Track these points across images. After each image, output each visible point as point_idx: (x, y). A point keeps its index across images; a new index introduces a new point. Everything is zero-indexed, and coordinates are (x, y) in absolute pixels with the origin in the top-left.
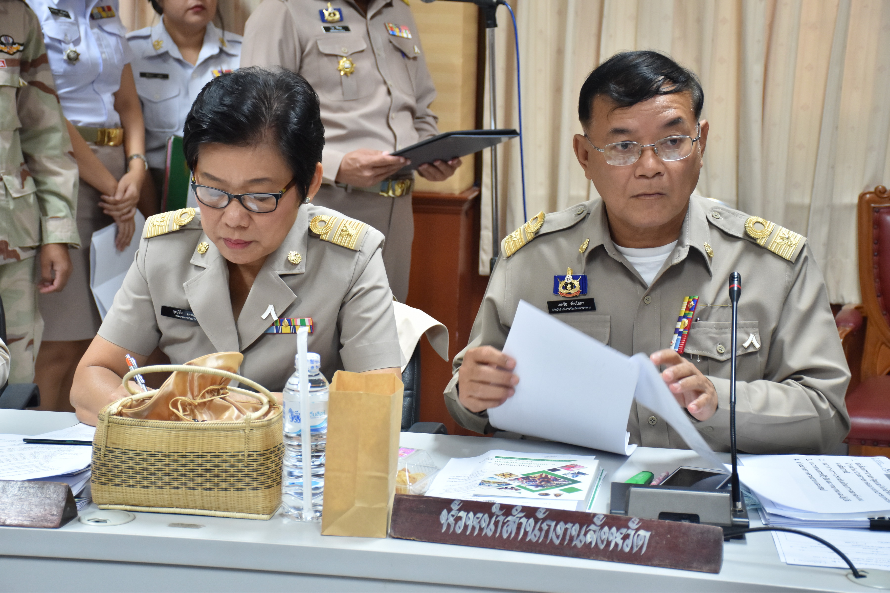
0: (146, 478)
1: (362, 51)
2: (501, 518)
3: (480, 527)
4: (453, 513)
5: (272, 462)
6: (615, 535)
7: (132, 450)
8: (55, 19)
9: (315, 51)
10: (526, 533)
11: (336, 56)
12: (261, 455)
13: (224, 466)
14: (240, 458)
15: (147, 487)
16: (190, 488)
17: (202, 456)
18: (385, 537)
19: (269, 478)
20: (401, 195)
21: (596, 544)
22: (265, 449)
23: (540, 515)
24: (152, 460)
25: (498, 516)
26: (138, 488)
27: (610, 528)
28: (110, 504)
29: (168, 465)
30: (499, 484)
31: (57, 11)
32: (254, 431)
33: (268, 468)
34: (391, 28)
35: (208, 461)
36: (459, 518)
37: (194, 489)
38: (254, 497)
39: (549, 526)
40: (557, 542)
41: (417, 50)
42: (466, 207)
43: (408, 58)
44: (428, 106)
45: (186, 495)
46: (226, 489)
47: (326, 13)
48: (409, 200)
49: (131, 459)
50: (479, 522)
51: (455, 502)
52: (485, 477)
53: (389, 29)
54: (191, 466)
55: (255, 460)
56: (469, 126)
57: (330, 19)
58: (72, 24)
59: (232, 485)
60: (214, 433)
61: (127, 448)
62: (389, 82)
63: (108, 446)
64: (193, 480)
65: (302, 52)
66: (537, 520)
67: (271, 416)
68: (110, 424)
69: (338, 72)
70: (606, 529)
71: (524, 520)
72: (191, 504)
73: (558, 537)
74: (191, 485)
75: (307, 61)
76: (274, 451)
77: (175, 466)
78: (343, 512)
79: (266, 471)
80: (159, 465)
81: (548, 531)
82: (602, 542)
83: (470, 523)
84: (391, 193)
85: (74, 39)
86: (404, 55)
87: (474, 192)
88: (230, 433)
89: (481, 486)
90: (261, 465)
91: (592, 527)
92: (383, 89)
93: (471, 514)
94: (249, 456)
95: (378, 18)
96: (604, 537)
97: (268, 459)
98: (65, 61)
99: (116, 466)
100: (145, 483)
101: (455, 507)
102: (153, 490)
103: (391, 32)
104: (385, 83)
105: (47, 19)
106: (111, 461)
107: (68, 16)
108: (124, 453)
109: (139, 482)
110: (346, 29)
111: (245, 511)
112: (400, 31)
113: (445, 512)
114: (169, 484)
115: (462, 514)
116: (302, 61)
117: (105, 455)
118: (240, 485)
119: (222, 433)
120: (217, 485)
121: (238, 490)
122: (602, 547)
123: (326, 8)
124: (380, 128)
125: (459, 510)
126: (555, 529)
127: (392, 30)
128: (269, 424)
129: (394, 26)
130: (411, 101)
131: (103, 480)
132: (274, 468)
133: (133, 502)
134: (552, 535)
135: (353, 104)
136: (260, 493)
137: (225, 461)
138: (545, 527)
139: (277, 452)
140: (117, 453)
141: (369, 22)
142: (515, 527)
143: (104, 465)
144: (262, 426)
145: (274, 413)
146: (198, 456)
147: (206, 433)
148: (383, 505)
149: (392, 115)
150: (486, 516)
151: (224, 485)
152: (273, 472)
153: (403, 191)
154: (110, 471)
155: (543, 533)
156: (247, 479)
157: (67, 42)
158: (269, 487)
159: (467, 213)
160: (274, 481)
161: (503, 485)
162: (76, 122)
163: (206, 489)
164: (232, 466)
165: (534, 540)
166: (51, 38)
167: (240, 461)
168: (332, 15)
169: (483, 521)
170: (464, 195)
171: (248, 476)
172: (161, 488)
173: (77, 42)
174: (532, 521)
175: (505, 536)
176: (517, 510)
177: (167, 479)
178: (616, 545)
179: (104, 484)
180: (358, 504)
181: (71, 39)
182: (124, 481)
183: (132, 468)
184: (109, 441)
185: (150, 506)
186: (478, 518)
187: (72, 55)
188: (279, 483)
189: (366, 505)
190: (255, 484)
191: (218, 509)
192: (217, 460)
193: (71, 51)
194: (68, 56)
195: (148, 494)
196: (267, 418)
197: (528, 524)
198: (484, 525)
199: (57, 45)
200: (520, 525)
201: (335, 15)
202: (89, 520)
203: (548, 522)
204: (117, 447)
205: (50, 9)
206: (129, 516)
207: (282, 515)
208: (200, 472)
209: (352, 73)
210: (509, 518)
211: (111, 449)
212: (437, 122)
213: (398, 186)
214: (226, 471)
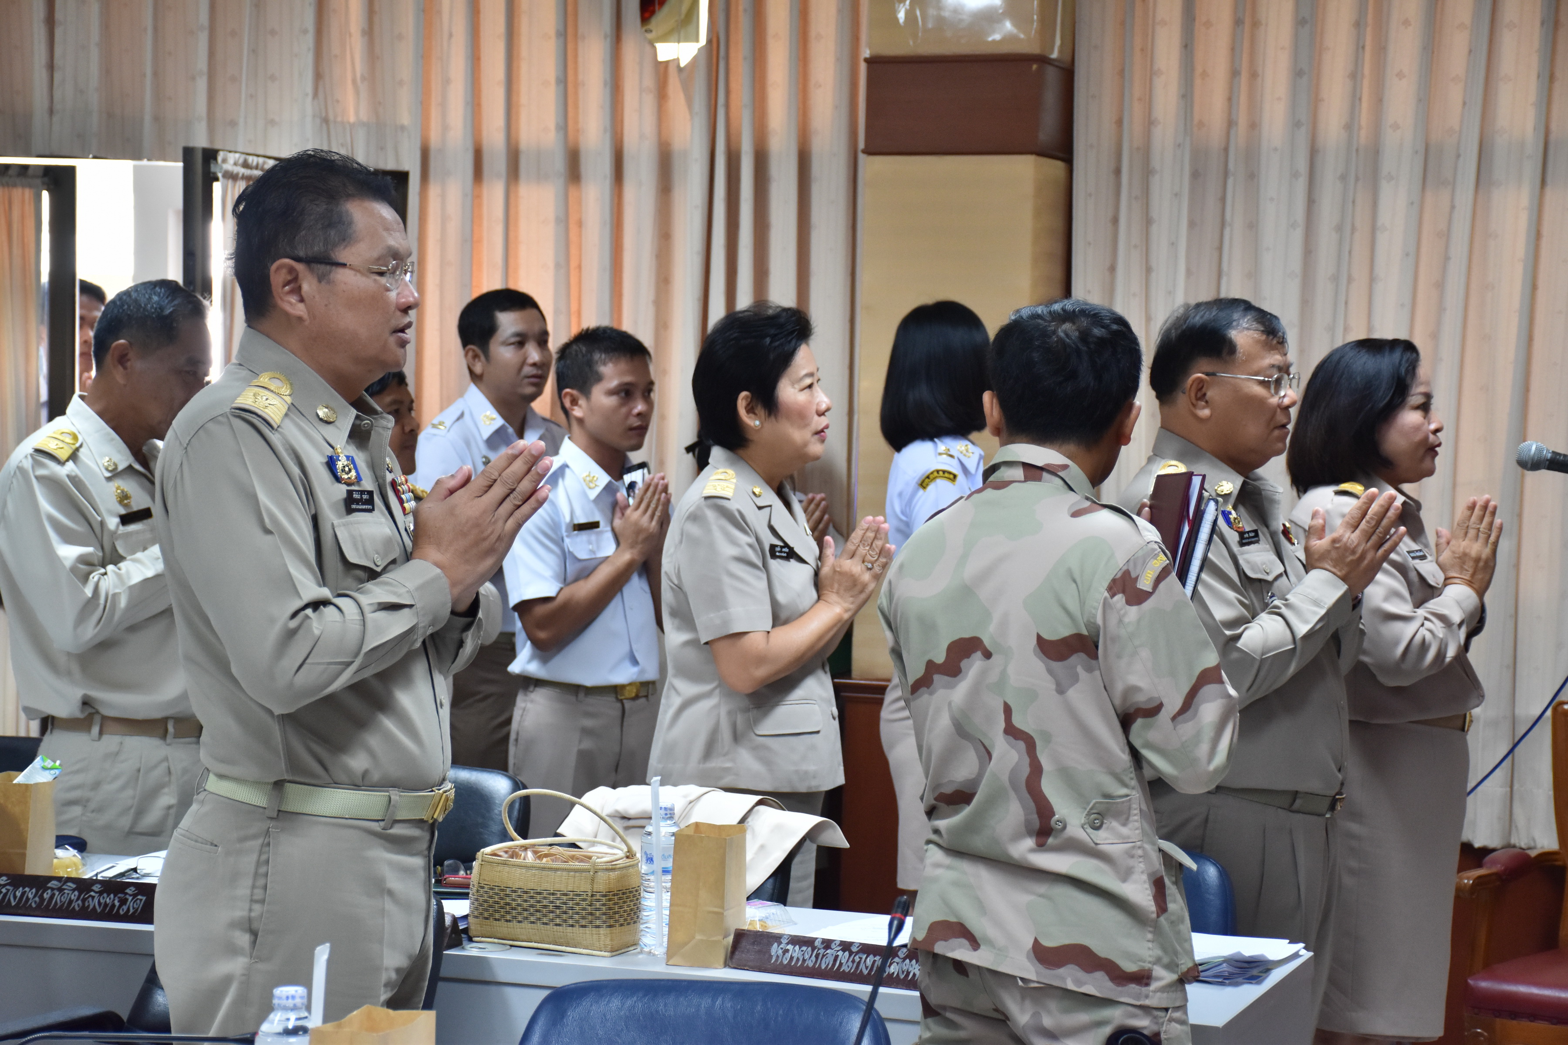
0: (508, 912)
2: (822, 951)
3: (803, 959)
4: (781, 946)
6: (914, 967)
7: (498, 886)
10: (841, 964)
12: (605, 896)
13: (571, 904)
14: (585, 897)
15: (509, 921)
16: (543, 923)
17: (553, 894)
18: (723, 966)
19: (611, 918)
21: (898, 974)
22: (616, 890)
23: (854, 949)
24: (514, 896)
25: (819, 949)
26: (502, 922)
27: (911, 961)
28: (482, 937)
29: (526, 901)
32: (600, 874)
35: (558, 899)
36: (787, 951)
37: (546, 924)
38: (596, 934)
39: (861, 958)
40: (866, 972)
45: (541, 930)
46: (572, 926)
49: (497, 894)
50: (803, 955)
51: (785, 937)
54: (544, 903)
55: (598, 900)
59: (577, 922)
60: (565, 873)
61: (494, 884)
63: (480, 882)
64: (545, 916)
66: (851, 953)
68: (483, 863)
70: (908, 961)
71: (840, 953)
72: (545, 939)
73: (867, 968)
74: (544, 920)
77: (532, 902)
78: (686, 944)
79: (609, 911)
80: (519, 901)
81: (859, 963)
82: (903, 972)
83: (795, 955)
88: (577, 874)
90: (604, 905)
91: (896, 959)
93: (797, 948)
94: (592, 896)
96: (905, 968)
97: (610, 900)
99: (486, 901)
100: (507, 917)
101: (784, 941)
102: (514, 924)
106: (482, 896)
108: (492, 889)
109: (503, 916)
111: (590, 948)
113: (776, 945)
114: (527, 918)
115: (790, 947)
117: (478, 891)
118: (583, 922)
119: (572, 874)
120: (565, 921)
121: (582, 927)
122: (902, 977)
125: (788, 944)
126: (865, 961)
131: (477, 914)
134: (862, 966)
136: (603, 931)
137: (572, 900)
138: (857, 959)
140: (487, 889)
142: (833, 958)
143: (477, 900)
144: (613, 869)
146: (550, 894)
147: (558, 873)
148: (719, 938)
150: (810, 949)
151: (571, 922)
154: (482, 905)
155: (855, 965)
156: (591, 918)
158: (611, 925)
163: (556, 925)
164: (578, 904)
165: (847, 970)
167: (584, 900)
169: (806, 954)
171: (591, 914)
172: (521, 922)
174: (847, 953)
175: (823, 967)
176: (835, 944)
177: (525, 914)
178: (914, 975)
179: (478, 918)
180: (698, 937)
182: (492, 915)
183: (498, 903)
184: (481, 877)
185: (512, 940)
186: (802, 951)
189: (705, 938)
190: (598, 922)
191: (567, 945)
192: (565, 898)
195: (510, 928)
197: (844, 956)
198: (807, 957)
200: (837, 957)
203: (860, 955)
208: (551, 908)
210: (828, 951)
211: (482, 885)
214: (572, 908)
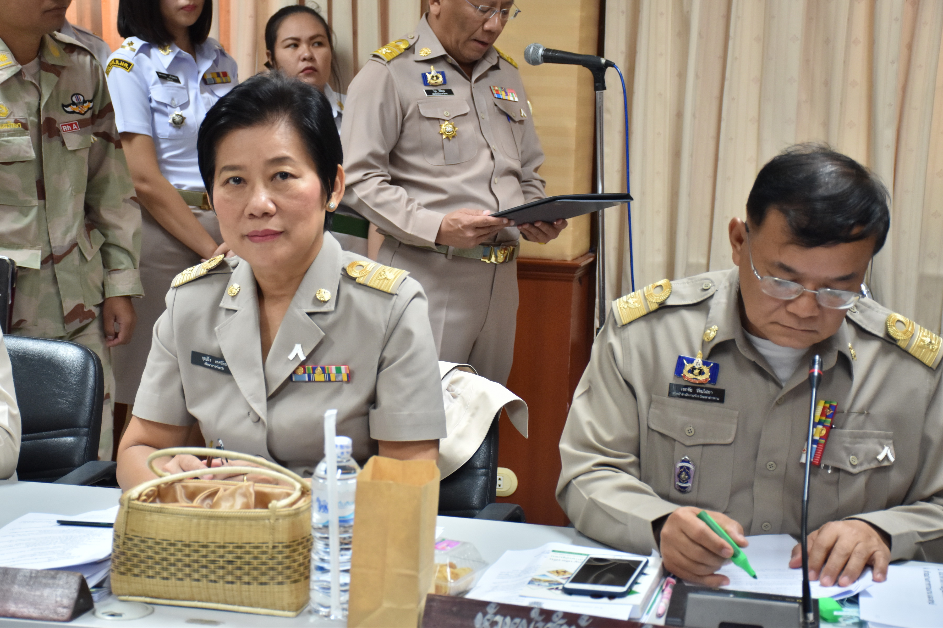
0: (166, 569)
1: (465, 114)
2: (540, 625)
4: (488, 617)
5: (300, 554)
7: (152, 539)
8: (162, 83)
9: (416, 115)
11: (438, 119)
12: (287, 547)
13: (247, 558)
14: (264, 549)
15: (167, 579)
16: (211, 581)
17: (224, 547)
19: (295, 571)
20: (504, 262)
22: (292, 540)
23: (583, 623)
24: (172, 549)
25: (537, 622)
26: (158, 580)
28: (129, 595)
29: (188, 556)
30: (551, 583)
31: (166, 76)
32: (281, 521)
33: (295, 561)
34: (497, 91)
35: (230, 552)
36: (496, 623)
37: (215, 582)
38: (278, 592)
41: (523, 113)
42: (579, 273)
43: (514, 121)
44: (536, 170)
45: (208, 588)
46: (249, 583)
47: (429, 77)
48: (513, 267)
49: (150, 548)
51: (492, 605)
52: (535, 575)
53: (494, 92)
54: (212, 557)
55: (280, 552)
56: (584, 190)
57: (433, 82)
58: (182, 88)
59: (255, 579)
60: (237, 522)
61: (146, 536)
62: (493, 146)
63: (127, 533)
64: (214, 572)
65: (404, 116)
67: (301, 504)
68: (130, 510)
69: (440, 136)
72: (213, 598)
74: (212, 577)
75: (408, 125)
76: (302, 543)
77: (195, 556)
78: (371, 613)
79: (293, 564)
80: (179, 555)
84: (493, 260)
85: (180, 104)
86: (509, 118)
87: (590, 257)
88: (253, 523)
89: (531, 586)
90: (287, 557)
92: (486, 153)
93: (508, 619)
94: (274, 547)
95: (483, 81)
97: (294, 551)
98: (170, 124)
99: (135, 556)
100: (165, 574)
101: (491, 610)
102: (173, 581)
103: (496, 96)
104: (489, 146)
105: (155, 84)
106: (130, 549)
107: (177, 81)
108: (143, 541)
109: (159, 573)
110: (450, 92)
111: (270, 607)
112: (507, 94)
113: (480, 616)
114: (189, 575)
115: (499, 618)
116: (403, 125)
117: (124, 543)
118: (264, 579)
119: (246, 522)
120: (239, 578)
121: (262, 584)
123: (429, 71)
124: (482, 193)
125: (496, 614)
127: (498, 94)
128: (297, 513)
129: (500, 89)
130: (516, 165)
131: (122, 569)
132: (301, 561)
133: (153, 594)
135: (455, 169)
136: (286, 588)
137: (249, 553)
139: (305, 544)
140: (136, 541)
141: (473, 85)
143: (123, 553)
144: (289, 516)
145: (305, 501)
146: (220, 547)
147: (229, 522)
148: (412, 606)
149: (495, 179)
150: (524, 622)
151: (246, 579)
152: (300, 565)
153: (506, 258)
154: (129, 560)
156: (271, 573)
157: (173, 106)
158: (296, 581)
159: (580, 280)
160: (301, 575)
161: (554, 584)
162: (180, 186)
163: (228, 582)
164: (256, 558)
166: (158, 103)
167: (264, 553)
168: (435, 78)
169: (521, 627)
170: (576, 262)
171: (272, 569)
172: (181, 579)
173: (184, 106)
176: (557, 616)
177: (187, 570)
179: (123, 574)
180: (386, 604)
181: (178, 103)
182: (143, 572)
183: (151, 558)
184: (128, 528)
185: (170, 599)
186: (515, 624)
187: (177, 119)
188: (308, 578)
189: (394, 606)
190: (280, 579)
191: (242, 604)
192: (239, 551)
193: (177, 115)
194: (173, 120)
195: (168, 586)
196: (295, 507)
199: (163, 108)
201: (438, 78)
202: (103, 613)
204: (136, 534)
205: (158, 73)
206: (147, 608)
207: (310, 612)
208: (221, 563)
209: (453, 137)
210: (549, 625)
211: (130, 536)
212: (544, 187)
213: (501, 253)
214: (249, 563)
